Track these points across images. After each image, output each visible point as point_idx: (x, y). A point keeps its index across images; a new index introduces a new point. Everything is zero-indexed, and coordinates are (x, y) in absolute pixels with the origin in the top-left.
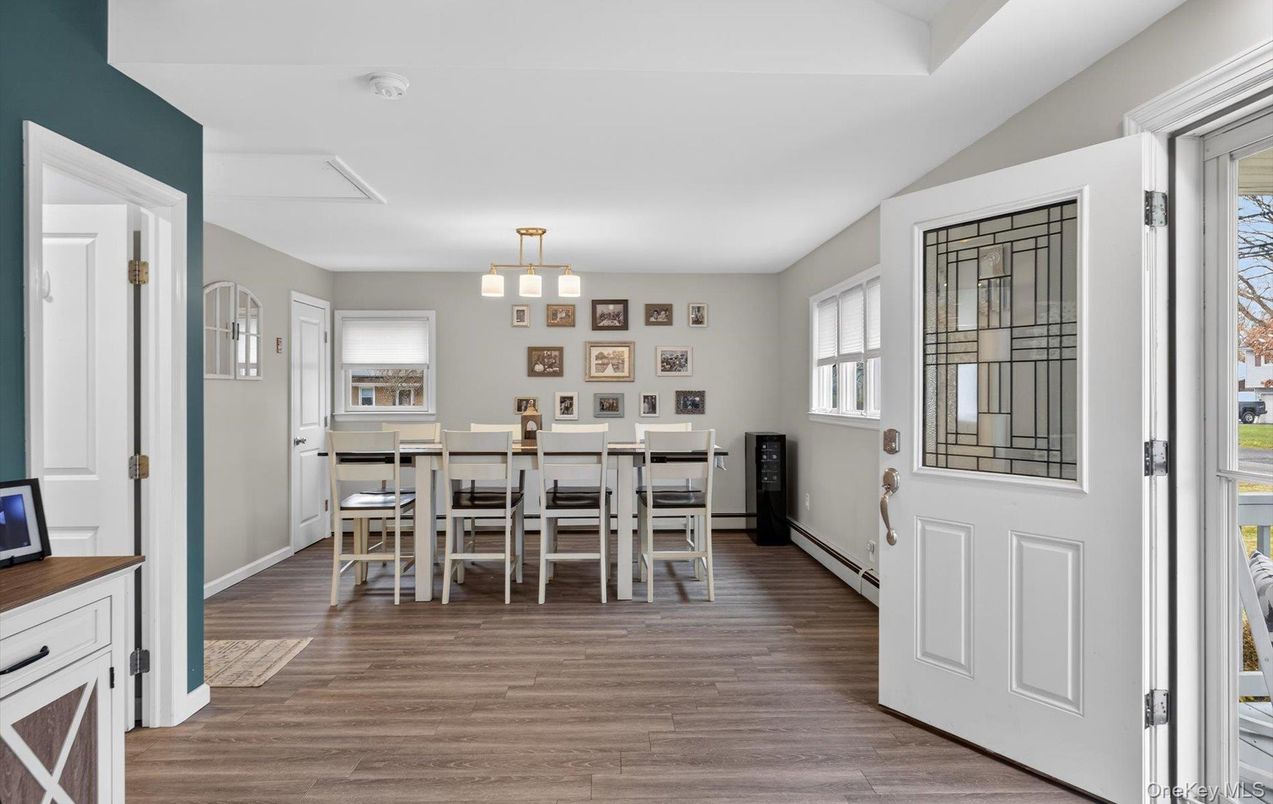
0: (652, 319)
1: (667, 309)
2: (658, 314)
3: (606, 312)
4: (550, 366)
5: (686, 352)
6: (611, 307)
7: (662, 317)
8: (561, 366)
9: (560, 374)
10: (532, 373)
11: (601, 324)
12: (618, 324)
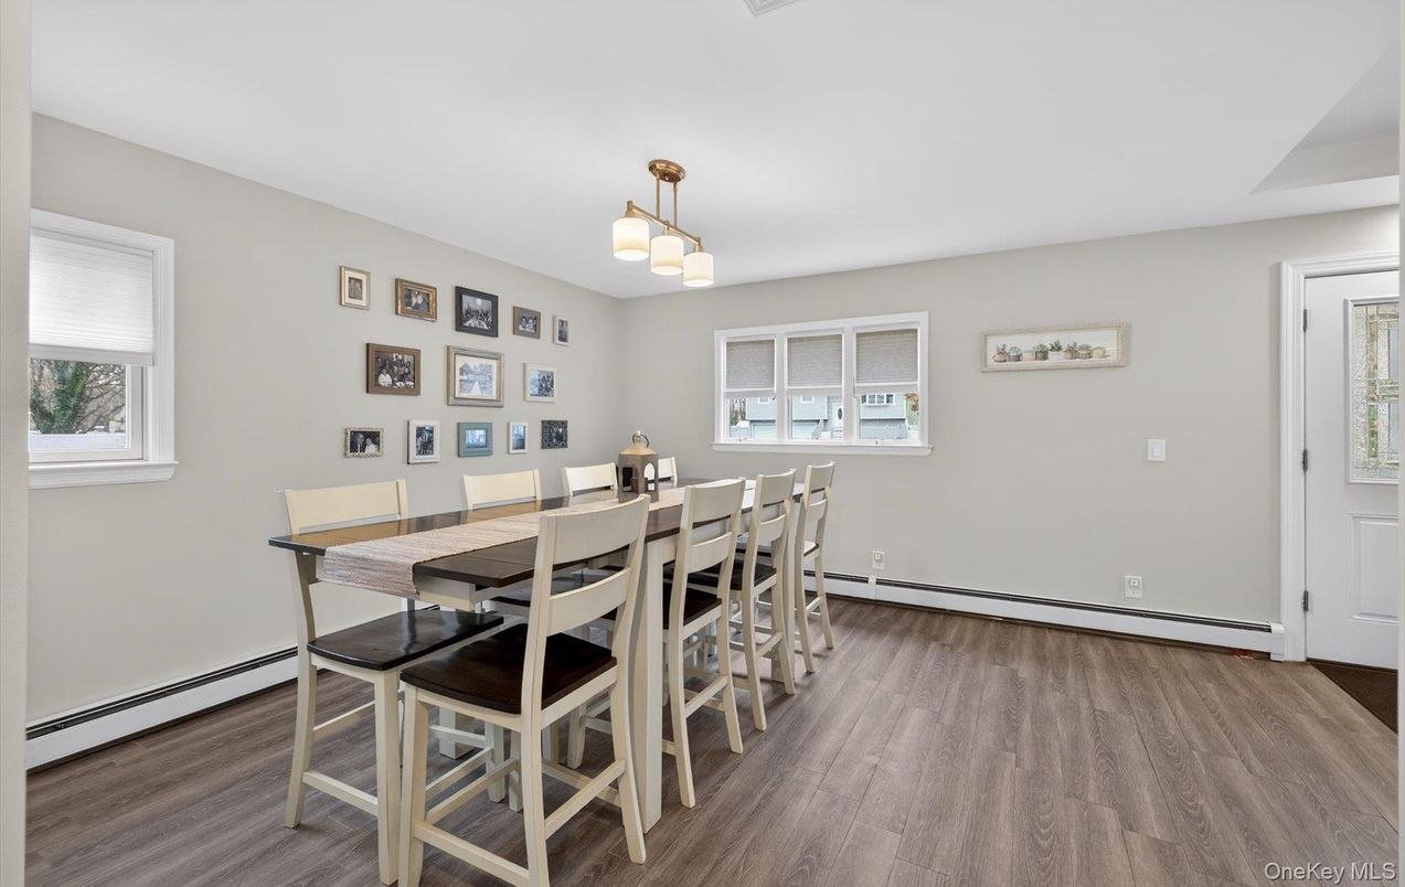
0: (521, 328)
1: (536, 318)
2: (527, 321)
3: (473, 307)
4: (402, 378)
5: (552, 373)
6: (479, 301)
7: (529, 328)
8: (416, 379)
9: (415, 391)
10: (372, 386)
11: (467, 324)
12: (485, 327)
